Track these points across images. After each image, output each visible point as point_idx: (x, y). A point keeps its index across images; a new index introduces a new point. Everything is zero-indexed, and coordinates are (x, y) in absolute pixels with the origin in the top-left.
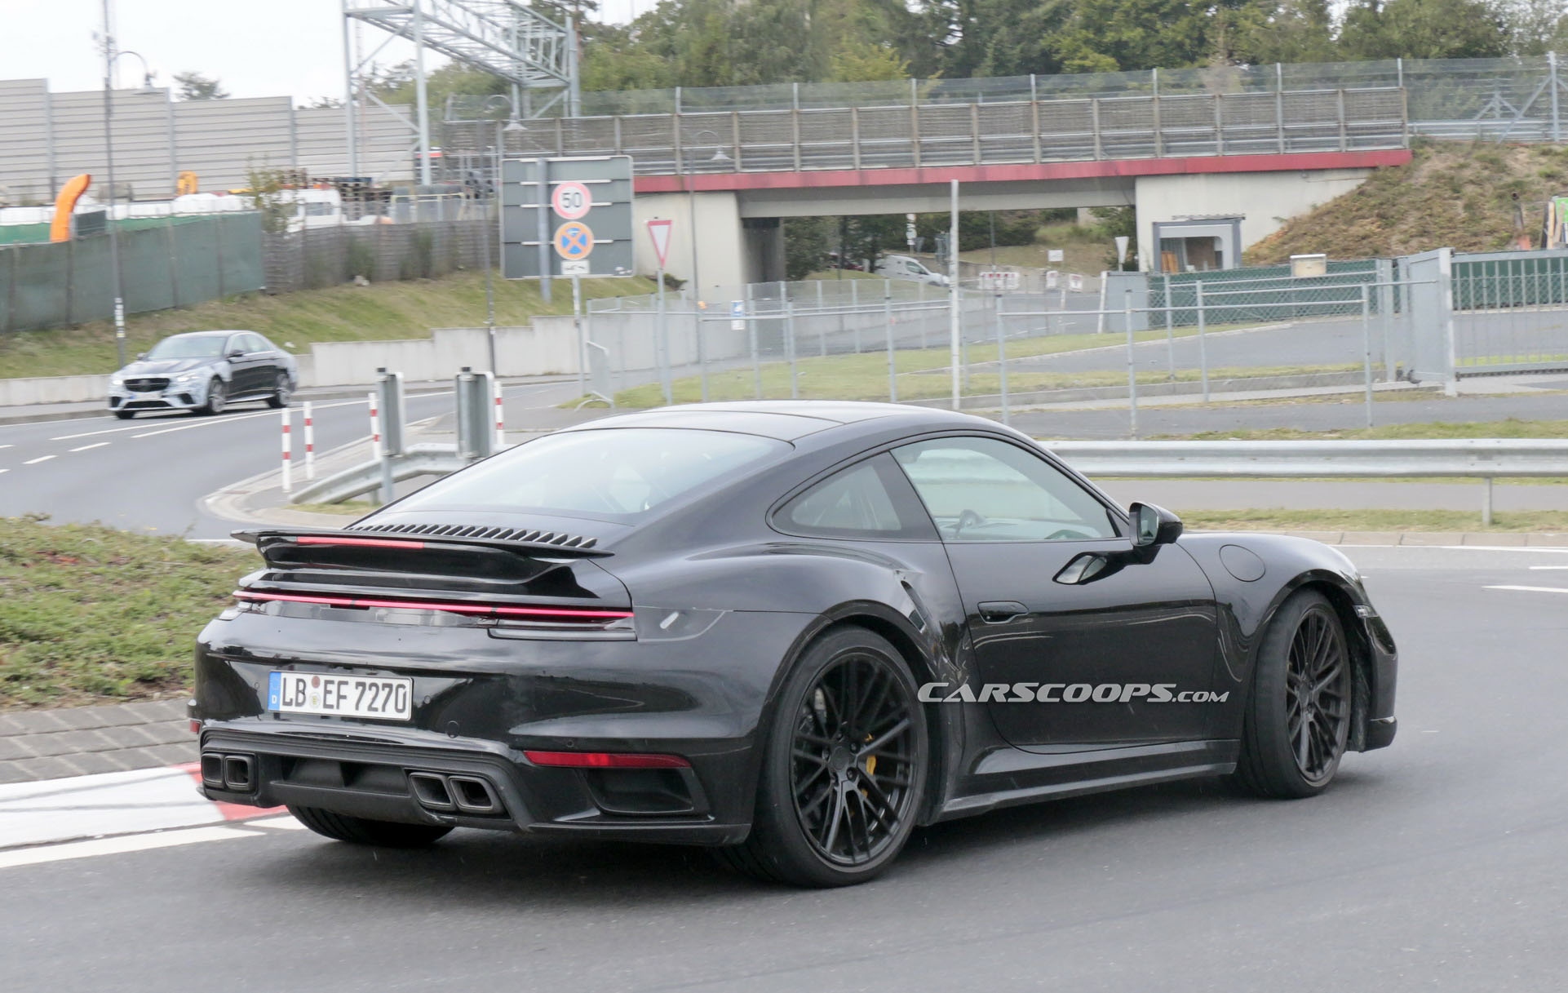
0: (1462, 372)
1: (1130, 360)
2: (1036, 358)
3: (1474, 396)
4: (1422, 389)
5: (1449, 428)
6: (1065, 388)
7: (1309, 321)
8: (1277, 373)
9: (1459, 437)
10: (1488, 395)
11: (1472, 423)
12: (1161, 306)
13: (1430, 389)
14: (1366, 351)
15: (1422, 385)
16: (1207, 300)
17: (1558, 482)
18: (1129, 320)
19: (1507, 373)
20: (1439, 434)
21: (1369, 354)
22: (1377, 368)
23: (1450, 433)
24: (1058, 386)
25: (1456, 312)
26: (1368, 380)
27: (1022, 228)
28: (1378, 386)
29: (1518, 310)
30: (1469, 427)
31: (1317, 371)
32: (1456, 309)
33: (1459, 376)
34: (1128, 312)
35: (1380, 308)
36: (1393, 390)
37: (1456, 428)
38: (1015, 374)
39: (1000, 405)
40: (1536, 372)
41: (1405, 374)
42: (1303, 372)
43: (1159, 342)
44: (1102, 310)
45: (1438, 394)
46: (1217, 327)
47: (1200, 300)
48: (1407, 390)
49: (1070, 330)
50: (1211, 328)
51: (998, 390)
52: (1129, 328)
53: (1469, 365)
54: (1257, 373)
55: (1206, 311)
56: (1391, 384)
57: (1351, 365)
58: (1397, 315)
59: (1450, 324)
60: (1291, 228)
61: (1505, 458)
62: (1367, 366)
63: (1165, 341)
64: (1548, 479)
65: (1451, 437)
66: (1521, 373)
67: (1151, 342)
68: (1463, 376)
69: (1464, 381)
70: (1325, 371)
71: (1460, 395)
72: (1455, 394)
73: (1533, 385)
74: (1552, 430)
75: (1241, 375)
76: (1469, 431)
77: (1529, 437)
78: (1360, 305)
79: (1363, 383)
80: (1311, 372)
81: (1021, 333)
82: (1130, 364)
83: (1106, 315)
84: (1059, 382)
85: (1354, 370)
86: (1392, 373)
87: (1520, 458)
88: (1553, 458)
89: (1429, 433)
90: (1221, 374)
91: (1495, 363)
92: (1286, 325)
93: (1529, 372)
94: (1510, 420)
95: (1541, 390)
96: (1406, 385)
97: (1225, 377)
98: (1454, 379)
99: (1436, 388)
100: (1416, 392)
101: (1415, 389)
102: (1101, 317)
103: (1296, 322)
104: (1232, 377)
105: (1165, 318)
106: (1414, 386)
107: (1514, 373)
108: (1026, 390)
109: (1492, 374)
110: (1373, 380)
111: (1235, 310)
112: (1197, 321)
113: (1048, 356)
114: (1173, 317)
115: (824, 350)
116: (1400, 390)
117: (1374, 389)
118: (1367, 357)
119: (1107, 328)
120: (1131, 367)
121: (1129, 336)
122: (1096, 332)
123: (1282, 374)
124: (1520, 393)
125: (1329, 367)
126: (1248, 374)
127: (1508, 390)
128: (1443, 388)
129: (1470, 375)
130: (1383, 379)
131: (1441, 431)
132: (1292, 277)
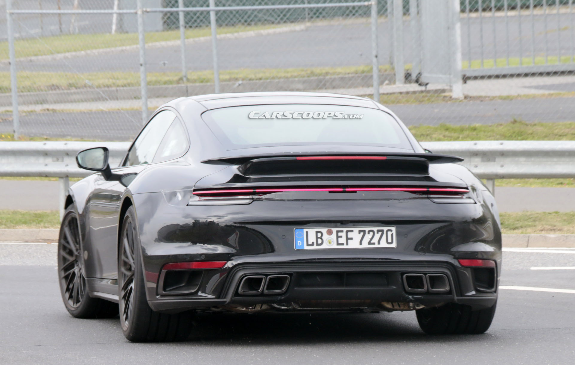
0: (468, 74)
1: (142, 61)
2: (49, 57)
3: (480, 98)
4: (428, 92)
5: (454, 130)
6: (76, 88)
7: (321, 23)
8: (289, 75)
9: (464, 139)
10: (494, 98)
11: (477, 125)
12: (173, 6)
13: (436, 91)
14: (374, 53)
15: (429, 87)
16: (218, 2)
17: (561, 183)
18: (140, 20)
19: (512, 76)
20: (444, 136)
21: (376, 57)
22: (386, 70)
23: (456, 135)
24: (70, 86)
25: (465, 15)
26: (375, 83)
28: (386, 88)
29: (525, 13)
30: (475, 129)
31: (327, 73)
32: (463, 11)
33: (466, 79)
34: (140, 12)
35: (389, 10)
36: (401, 93)
37: (462, 130)
38: (26, 73)
39: (10, 104)
40: (541, 74)
41: (414, 77)
42: (312, 73)
43: (170, 43)
44: (115, 9)
45: (445, 97)
46: (231, 29)
48: (414, 92)
49: (83, 30)
50: (222, 29)
51: (9, 90)
52: (140, 28)
53: (476, 68)
54: (267, 75)
55: (217, 12)
56: (400, 86)
57: (361, 68)
58: (406, 18)
59: (458, 26)
61: (508, 160)
62: (375, 69)
63: (178, 42)
64: (551, 180)
65: (457, 139)
66: (526, 75)
67: (163, 43)
68: (469, 78)
69: (470, 83)
70: (334, 73)
71: (466, 97)
72: (461, 97)
73: (537, 87)
74: (556, 132)
75: (253, 76)
76: (474, 133)
77: (533, 139)
78: (369, 8)
79: (372, 86)
80: (320, 75)
81: (34, 31)
82: (141, 65)
83: (120, 14)
84: (71, 82)
85: (363, 72)
86: (401, 75)
87: (522, 159)
88: (555, 159)
89: (434, 136)
90: (233, 76)
91: (503, 66)
92: (298, 27)
93: (533, 74)
94: (515, 122)
95: (547, 92)
96: (414, 87)
97: (237, 79)
98: (461, 81)
99: (443, 91)
100: (424, 94)
101: (422, 92)
102: (115, 16)
103: (308, 24)
104: (243, 80)
105: (178, 20)
106: (423, 88)
107: (519, 75)
108: (39, 89)
109: (497, 77)
110: (381, 83)
111: (245, 12)
112: (210, 23)
113: (60, 56)
114: (185, 17)
116: (408, 93)
117: (381, 91)
118: (375, 60)
119: (121, 28)
120: (142, 69)
121: (141, 37)
122: (110, 32)
123: (292, 76)
124: (524, 95)
125: (339, 70)
126: (260, 75)
127: (513, 92)
128: (451, 91)
129: (476, 78)
130: (392, 80)
131: (447, 133)
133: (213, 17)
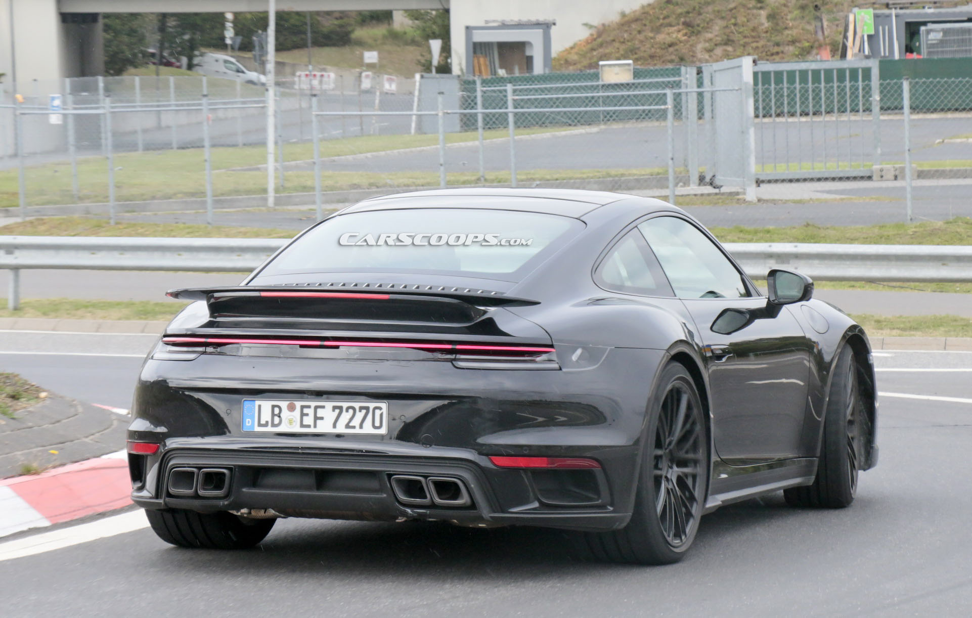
0: (762, 178)
1: (442, 161)
2: (350, 158)
3: (774, 202)
4: (723, 194)
5: (748, 232)
6: (378, 187)
7: (616, 126)
8: (585, 176)
9: (758, 241)
10: (786, 202)
11: (771, 227)
12: (472, 108)
13: (731, 194)
14: (670, 155)
15: (723, 190)
16: (517, 104)
17: (853, 286)
18: (441, 122)
19: (805, 180)
20: (739, 238)
21: (672, 159)
22: (680, 173)
23: (750, 237)
24: (371, 185)
25: (757, 120)
26: (671, 185)
27: (338, 29)
28: (681, 190)
29: (817, 119)
30: (768, 232)
31: (623, 175)
32: (757, 116)
33: (759, 182)
34: (440, 114)
35: (684, 114)
36: (695, 195)
37: (756, 232)
38: (330, 173)
39: (314, 203)
40: (834, 179)
41: (708, 179)
42: (609, 175)
43: (470, 144)
44: (415, 112)
45: (738, 200)
46: (527, 131)
47: (510, 103)
48: (709, 195)
49: (383, 131)
50: (521, 131)
51: (313, 189)
52: (441, 129)
53: (769, 171)
54: (564, 176)
55: (516, 114)
56: (694, 188)
57: (656, 170)
58: (701, 122)
59: (752, 131)
60: (600, 34)
61: (802, 263)
62: (671, 171)
63: (477, 143)
64: (843, 283)
65: (750, 241)
66: (819, 180)
67: (462, 144)
68: (763, 182)
69: (764, 186)
70: (630, 175)
71: (759, 200)
72: (755, 200)
73: (829, 192)
74: (848, 235)
75: (548, 177)
76: (768, 235)
77: (826, 242)
78: (665, 111)
79: (667, 187)
80: (616, 176)
81: (336, 132)
82: (441, 165)
83: (419, 117)
84: (372, 181)
85: (658, 174)
86: (695, 178)
87: (816, 262)
88: (848, 263)
89: (729, 237)
90: (529, 177)
91: (795, 170)
92: (594, 129)
93: (826, 179)
94: (808, 225)
95: (838, 197)
96: (708, 190)
97: (534, 180)
98: (754, 185)
99: (737, 194)
100: (718, 197)
101: (716, 194)
102: (414, 118)
103: (603, 127)
104: (540, 180)
105: (476, 121)
106: (717, 191)
107: (812, 180)
108: (341, 189)
109: (791, 181)
110: (676, 185)
111: (544, 114)
112: (508, 124)
113: (362, 156)
114: (484, 119)
115: (141, 146)
116: (702, 195)
117: (677, 193)
118: (670, 162)
119: (420, 129)
120: (442, 168)
121: (441, 137)
122: (410, 133)
123: (588, 177)
124: (817, 200)
125: (634, 171)
126: (556, 176)
127: (806, 196)
128: (744, 193)
129: (769, 182)
130: (686, 183)
131: (741, 235)
132: (600, 83)
133: (511, 119)
